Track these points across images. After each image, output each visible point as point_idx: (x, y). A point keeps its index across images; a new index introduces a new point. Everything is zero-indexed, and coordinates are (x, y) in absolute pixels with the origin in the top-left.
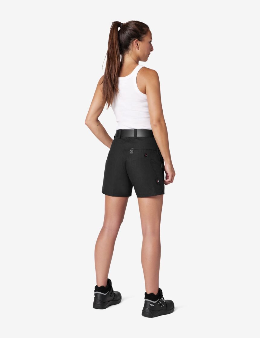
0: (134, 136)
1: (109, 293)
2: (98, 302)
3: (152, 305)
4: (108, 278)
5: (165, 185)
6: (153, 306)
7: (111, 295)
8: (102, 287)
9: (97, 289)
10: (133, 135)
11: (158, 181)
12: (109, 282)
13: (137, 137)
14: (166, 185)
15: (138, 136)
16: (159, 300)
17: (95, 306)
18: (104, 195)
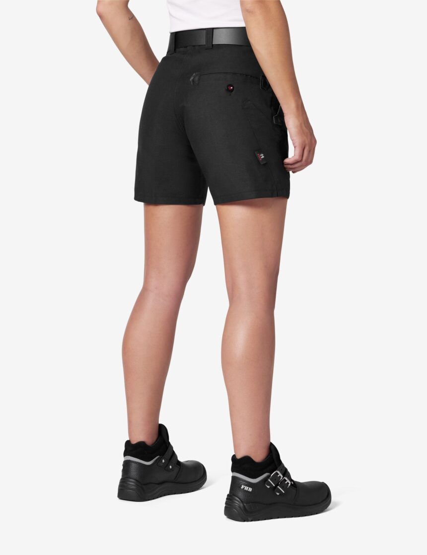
0: (205, 44)
1: (159, 460)
2: (132, 483)
3: (246, 488)
4: (160, 423)
5: (291, 172)
6: (250, 489)
7: (168, 465)
8: (141, 444)
9: (131, 449)
10: (203, 42)
11: (262, 155)
12: (162, 431)
13: (213, 45)
14: (294, 172)
15: (214, 43)
16: (269, 477)
17: (124, 494)
18: (141, 205)
